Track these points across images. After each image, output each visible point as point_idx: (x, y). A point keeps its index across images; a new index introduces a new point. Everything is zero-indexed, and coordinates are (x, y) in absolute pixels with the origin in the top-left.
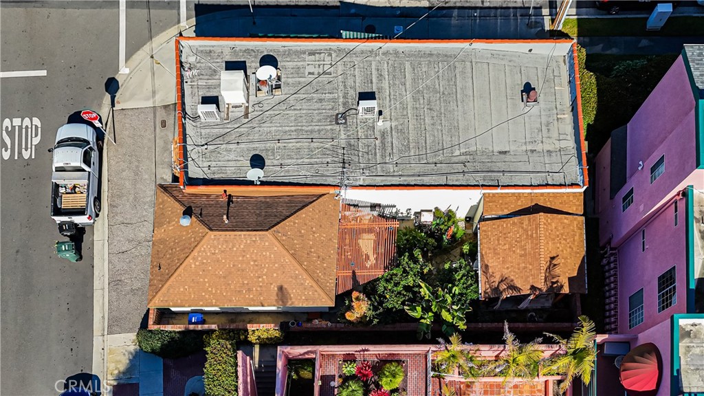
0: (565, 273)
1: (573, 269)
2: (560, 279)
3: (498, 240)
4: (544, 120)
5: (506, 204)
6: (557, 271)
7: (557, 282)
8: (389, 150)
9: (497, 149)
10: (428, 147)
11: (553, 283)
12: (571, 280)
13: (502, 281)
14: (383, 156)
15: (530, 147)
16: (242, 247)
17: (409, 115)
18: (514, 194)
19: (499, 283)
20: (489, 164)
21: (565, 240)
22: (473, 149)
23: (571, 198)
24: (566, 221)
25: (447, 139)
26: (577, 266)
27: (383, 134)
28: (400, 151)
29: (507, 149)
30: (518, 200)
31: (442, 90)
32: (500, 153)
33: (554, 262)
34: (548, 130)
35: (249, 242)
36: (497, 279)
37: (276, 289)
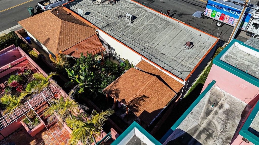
0: (145, 107)
1: (150, 109)
2: (140, 107)
3: (131, 76)
4: (189, 55)
5: (147, 68)
6: (142, 103)
7: (137, 107)
8: (125, 31)
9: (162, 52)
10: (138, 37)
11: (134, 106)
12: (145, 112)
13: (116, 90)
14: (121, 31)
15: (175, 59)
16: (52, 20)
17: (141, 27)
18: (154, 67)
19: (115, 90)
20: (154, 53)
21: (158, 95)
22: (153, 47)
23: (177, 84)
24: (165, 88)
25: (147, 39)
26: (154, 110)
27: (128, 26)
28: (128, 33)
29: (166, 54)
30: (154, 70)
31: (159, 28)
32: (162, 53)
33: (144, 98)
34: (188, 59)
35: (55, 20)
36: (115, 88)
37: (47, 38)
